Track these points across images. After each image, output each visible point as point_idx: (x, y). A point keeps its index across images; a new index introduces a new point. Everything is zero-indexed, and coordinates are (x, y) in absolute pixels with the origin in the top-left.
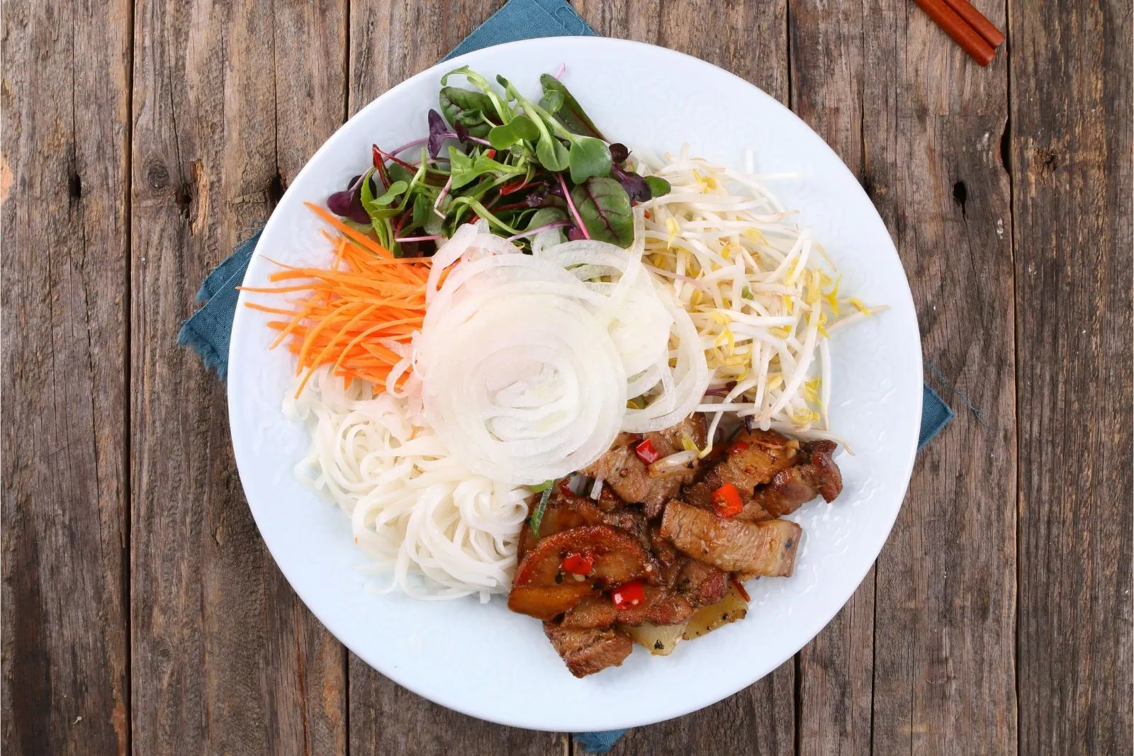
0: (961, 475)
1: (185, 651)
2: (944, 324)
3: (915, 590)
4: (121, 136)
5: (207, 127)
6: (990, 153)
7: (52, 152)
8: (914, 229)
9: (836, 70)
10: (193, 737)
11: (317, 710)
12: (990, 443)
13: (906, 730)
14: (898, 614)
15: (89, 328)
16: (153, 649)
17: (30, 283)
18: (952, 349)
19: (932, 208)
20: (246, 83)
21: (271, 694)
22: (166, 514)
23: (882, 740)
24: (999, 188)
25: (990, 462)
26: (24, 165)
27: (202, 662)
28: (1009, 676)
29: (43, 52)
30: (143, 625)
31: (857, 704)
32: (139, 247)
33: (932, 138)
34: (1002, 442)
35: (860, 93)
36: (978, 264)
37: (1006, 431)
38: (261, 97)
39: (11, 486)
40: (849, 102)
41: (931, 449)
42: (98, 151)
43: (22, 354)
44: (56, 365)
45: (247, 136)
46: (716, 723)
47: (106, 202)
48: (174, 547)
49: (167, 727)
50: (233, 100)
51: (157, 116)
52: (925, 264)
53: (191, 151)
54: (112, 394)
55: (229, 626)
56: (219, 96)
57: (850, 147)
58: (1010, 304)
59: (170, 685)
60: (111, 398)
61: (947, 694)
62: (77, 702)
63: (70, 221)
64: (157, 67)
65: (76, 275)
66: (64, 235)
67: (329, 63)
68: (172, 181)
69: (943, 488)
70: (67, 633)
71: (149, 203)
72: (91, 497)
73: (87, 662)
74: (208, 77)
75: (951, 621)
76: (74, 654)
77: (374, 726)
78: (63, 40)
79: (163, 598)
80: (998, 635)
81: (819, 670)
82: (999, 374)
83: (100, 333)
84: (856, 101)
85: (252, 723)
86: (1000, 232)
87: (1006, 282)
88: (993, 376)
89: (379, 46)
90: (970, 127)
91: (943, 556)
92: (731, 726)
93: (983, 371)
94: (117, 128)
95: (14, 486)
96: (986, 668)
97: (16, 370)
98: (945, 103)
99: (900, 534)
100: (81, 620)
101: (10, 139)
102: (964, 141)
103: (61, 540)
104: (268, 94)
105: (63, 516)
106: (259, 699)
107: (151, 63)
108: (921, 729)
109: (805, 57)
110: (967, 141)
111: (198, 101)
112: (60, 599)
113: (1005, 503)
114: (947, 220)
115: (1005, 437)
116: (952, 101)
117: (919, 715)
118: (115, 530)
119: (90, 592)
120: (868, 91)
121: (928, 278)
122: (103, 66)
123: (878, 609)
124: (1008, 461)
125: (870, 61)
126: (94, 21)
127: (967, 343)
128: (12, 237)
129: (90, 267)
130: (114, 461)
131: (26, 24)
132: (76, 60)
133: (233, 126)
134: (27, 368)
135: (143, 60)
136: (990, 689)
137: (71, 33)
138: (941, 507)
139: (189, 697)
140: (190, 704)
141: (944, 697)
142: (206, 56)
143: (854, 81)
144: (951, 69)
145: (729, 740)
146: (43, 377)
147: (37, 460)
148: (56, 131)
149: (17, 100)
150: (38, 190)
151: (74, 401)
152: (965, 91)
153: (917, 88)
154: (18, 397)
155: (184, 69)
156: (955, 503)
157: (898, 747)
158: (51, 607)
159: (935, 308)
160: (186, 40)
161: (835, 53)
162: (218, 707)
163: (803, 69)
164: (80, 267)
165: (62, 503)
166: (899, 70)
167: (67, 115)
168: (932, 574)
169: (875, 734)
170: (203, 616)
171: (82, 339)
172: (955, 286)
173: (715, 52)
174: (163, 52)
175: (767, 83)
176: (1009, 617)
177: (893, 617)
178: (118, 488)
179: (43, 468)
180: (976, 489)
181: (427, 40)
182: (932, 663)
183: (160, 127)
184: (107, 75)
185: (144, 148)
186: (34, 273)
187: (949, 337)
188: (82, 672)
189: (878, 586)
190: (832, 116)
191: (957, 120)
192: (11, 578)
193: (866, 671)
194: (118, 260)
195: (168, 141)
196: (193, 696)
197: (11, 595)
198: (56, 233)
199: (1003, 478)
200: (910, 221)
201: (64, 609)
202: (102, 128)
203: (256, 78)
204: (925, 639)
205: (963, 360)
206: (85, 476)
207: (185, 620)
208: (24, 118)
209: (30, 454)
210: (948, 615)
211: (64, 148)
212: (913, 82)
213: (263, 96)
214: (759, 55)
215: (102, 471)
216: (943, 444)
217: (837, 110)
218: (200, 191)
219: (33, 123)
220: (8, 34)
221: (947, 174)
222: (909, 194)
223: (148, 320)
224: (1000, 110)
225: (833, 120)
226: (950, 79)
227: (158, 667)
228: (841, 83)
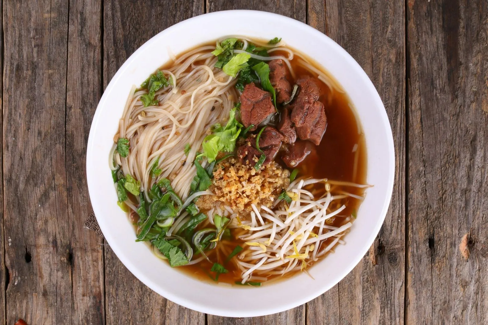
0: (28, 130)
1: (381, 42)
2: (35, 198)
3: (49, 78)
4: (410, 266)
5: (370, 281)
6: (14, 276)
7: (442, 259)
8: (49, 241)
9: (84, 314)
10: (377, 3)
11: (320, 16)
12: (15, 144)
13: (53, 15)
14: (56, 67)
15: (425, 179)
16: (395, 43)
17: (452, 199)
18: (32, 187)
19: (41, 251)
20: (353, 301)
21: (341, 23)
22: (389, 105)
23: (64, 10)
24: (10, 260)
25: (15, 136)
26: (454, 253)
27: (373, 37)
28: (7, 39)
29: (446, 305)
30: (400, 54)
31: (75, 27)
32: (401, 226)
33: (41, 282)
34: (9, 144)
35: (73, 303)
36: (20, 225)
37: (8, 150)
38: (345, 294)
39: (460, 107)
40: (78, 299)
41: (42, 142)
42: (421, 260)
43: (455, 167)
44: (440, 162)
45: (352, 277)
46: (139, 18)
47: (417, 236)
48: (386, 90)
49: (389, 8)
50: (358, 293)
51: (393, 286)
52: (44, 226)
53: (378, 270)
54: (414, 149)
55: (360, 53)
56: (365, 295)
57: (78, 279)
58: (6, 207)
59: (388, 27)
60: (415, 147)
61: (34, 31)
62: (430, 8)
63: (434, 228)
64: (393, 308)
65: (431, 203)
66: (436, 221)
67: (315, 309)
68: (386, 256)
69: (36, 124)
70: (435, 40)
71: (397, 246)
72: (424, 101)
73: (425, 26)
74: (370, 304)
75: (33, 64)
76: (432, 30)
77: (295, 10)
78: (437, 310)
79: (391, 66)
80: (12, 57)
81: (92, 42)
82: (11, 175)
83: (420, 176)
84: (75, 299)
85: (350, 10)
86: (10, 240)
87: (8, 217)
88: (13, 174)
89: (292, 319)
90: (23, 288)
91: (36, 93)
92: (132, 17)
93: (18, 177)
94: (412, 270)
95: (459, 107)
96: (17, 42)
97: (458, 159)
98: (35, 298)
99: (55, 104)
100: (428, 45)
101: (461, 265)
102: (26, 281)
103: (438, 82)
104: (343, 296)
105: (436, 93)
106: (347, 21)
107: (396, 310)
108: (46, 15)
109: (98, 320)
110: (25, 281)
111: (375, 293)
112: (438, 55)
113: (8, 117)
114: (34, 245)
115: (8, 147)
116: (32, 299)
117: (47, 22)
118: (413, 86)
119: (424, 59)
120: (70, 304)
121: (43, 219)
122: (418, 299)
123: (65, 69)
124: (7, 136)
125: (68, 317)
126: (423, 319)
127: (25, 190)
128: (460, 220)
129: (425, 207)
130: (413, 118)
131: (454, 318)
132: (431, 301)
133: (358, 281)
134: (453, 160)
135: (400, 311)
136: (15, 33)
137: (433, 313)
138: (37, 116)
139: (379, 21)
140: (378, 18)
141: (36, 30)
142: (371, 313)
143: (76, 309)
144: (32, 314)
145: (133, 10)
146: (446, 156)
147: (449, 119)
148: (440, 269)
149: (458, 283)
150: (448, 242)
151: (431, 145)
152: (26, 304)
153: (47, 305)
154: (457, 147)
155: (381, 307)
156: (31, 118)
157: (57, 7)
158: (442, 51)
159: (40, 206)
160: (380, 320)
161: (84, 321)
162: (366, 17)
163: (99, 314)
164: (429, 206)
165: (437, 99)
166: (56, 313)
167: (435, 276)
168: (41, 86)
169: (67, 13)
170: (372, 58)
171: (428, 174)
172: (30, 216)
173: (139, 322)
174: (391, 315)
175: (115, 308)
176: (7, 66)
177: (59, 66)
178: (412, 105)
179: (446, 115)
180: (21, 124)
181: (269, 322)
182: (41, 45)
183: (392, 281)
184: (417, 294)
185: (399, 272)
186: (450, 204)
187: (33, 192)
188: (428, 22)
189: (66, 80)
190: (86, 293)
191: (29, 291)
192: (460, 65)
193: (71, 42)
194: (411, 210)
195: (388, 274)
196: (377, 22)
197: (460, 57)
198: (440, 222)
199: (9, 128)
200: (51, 245)
201: (436, 50)
202: (419, 270)
203: (348, 303)
204: (45, 56)
205: (27, 182)
206: (427, 112)
207: (381, 56)
208: (455, 275)
209: (452, 121)
210: (34, 67)
211: (437, 261)
212: (49, 308)
213: (345, 295)
214: (119, 321)
215: (419, 113)
216: (36, 144)
217: (84, 296)
218: (374, 251)
219: (450, 273)
220: (462, 313)
221: (34, 266)
222: (51, 257)
223: (397, 193)
224: (10, 295)
225: (85, 290)
226: (32, 310)
227: (393, 35)
228: (82, 308)
